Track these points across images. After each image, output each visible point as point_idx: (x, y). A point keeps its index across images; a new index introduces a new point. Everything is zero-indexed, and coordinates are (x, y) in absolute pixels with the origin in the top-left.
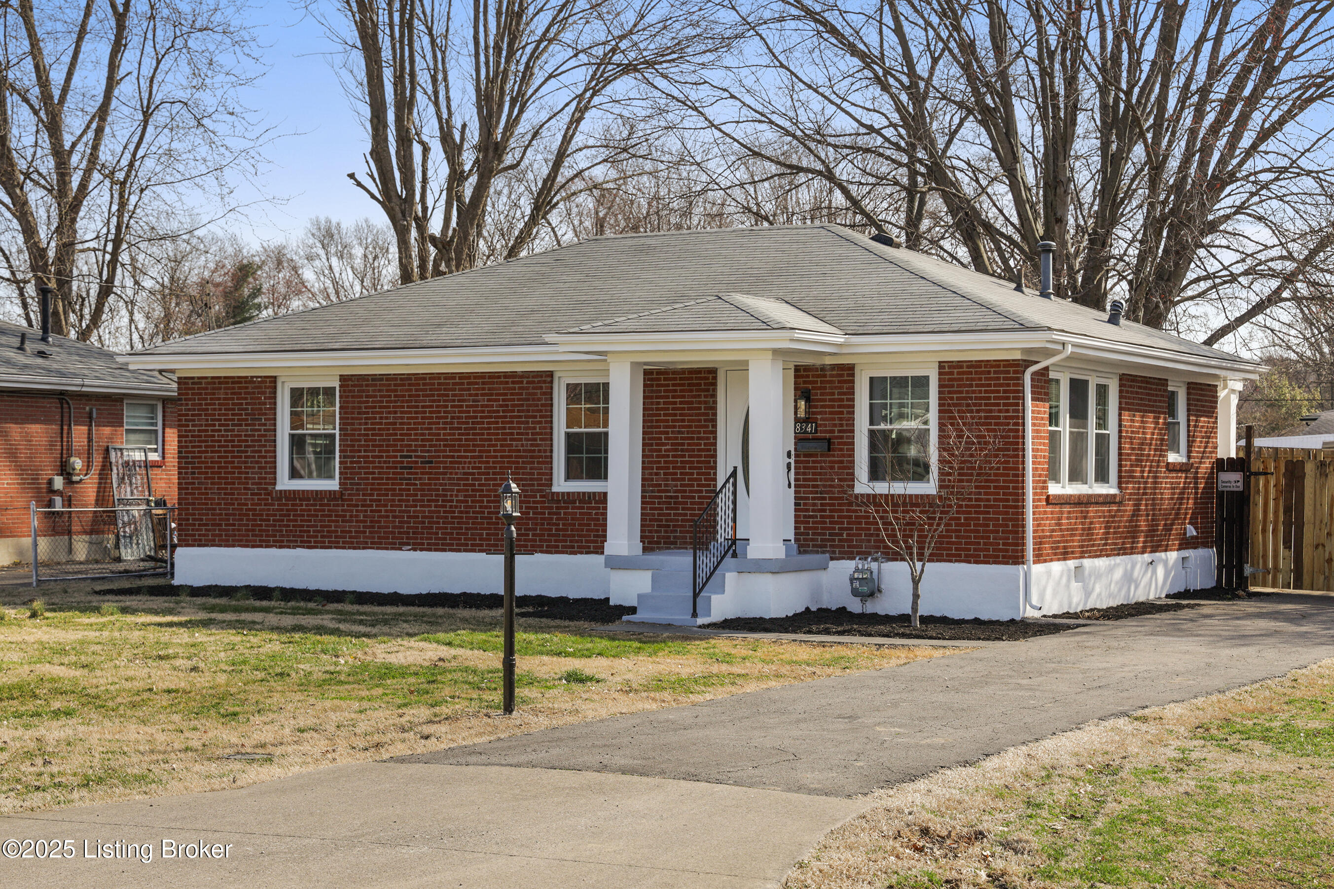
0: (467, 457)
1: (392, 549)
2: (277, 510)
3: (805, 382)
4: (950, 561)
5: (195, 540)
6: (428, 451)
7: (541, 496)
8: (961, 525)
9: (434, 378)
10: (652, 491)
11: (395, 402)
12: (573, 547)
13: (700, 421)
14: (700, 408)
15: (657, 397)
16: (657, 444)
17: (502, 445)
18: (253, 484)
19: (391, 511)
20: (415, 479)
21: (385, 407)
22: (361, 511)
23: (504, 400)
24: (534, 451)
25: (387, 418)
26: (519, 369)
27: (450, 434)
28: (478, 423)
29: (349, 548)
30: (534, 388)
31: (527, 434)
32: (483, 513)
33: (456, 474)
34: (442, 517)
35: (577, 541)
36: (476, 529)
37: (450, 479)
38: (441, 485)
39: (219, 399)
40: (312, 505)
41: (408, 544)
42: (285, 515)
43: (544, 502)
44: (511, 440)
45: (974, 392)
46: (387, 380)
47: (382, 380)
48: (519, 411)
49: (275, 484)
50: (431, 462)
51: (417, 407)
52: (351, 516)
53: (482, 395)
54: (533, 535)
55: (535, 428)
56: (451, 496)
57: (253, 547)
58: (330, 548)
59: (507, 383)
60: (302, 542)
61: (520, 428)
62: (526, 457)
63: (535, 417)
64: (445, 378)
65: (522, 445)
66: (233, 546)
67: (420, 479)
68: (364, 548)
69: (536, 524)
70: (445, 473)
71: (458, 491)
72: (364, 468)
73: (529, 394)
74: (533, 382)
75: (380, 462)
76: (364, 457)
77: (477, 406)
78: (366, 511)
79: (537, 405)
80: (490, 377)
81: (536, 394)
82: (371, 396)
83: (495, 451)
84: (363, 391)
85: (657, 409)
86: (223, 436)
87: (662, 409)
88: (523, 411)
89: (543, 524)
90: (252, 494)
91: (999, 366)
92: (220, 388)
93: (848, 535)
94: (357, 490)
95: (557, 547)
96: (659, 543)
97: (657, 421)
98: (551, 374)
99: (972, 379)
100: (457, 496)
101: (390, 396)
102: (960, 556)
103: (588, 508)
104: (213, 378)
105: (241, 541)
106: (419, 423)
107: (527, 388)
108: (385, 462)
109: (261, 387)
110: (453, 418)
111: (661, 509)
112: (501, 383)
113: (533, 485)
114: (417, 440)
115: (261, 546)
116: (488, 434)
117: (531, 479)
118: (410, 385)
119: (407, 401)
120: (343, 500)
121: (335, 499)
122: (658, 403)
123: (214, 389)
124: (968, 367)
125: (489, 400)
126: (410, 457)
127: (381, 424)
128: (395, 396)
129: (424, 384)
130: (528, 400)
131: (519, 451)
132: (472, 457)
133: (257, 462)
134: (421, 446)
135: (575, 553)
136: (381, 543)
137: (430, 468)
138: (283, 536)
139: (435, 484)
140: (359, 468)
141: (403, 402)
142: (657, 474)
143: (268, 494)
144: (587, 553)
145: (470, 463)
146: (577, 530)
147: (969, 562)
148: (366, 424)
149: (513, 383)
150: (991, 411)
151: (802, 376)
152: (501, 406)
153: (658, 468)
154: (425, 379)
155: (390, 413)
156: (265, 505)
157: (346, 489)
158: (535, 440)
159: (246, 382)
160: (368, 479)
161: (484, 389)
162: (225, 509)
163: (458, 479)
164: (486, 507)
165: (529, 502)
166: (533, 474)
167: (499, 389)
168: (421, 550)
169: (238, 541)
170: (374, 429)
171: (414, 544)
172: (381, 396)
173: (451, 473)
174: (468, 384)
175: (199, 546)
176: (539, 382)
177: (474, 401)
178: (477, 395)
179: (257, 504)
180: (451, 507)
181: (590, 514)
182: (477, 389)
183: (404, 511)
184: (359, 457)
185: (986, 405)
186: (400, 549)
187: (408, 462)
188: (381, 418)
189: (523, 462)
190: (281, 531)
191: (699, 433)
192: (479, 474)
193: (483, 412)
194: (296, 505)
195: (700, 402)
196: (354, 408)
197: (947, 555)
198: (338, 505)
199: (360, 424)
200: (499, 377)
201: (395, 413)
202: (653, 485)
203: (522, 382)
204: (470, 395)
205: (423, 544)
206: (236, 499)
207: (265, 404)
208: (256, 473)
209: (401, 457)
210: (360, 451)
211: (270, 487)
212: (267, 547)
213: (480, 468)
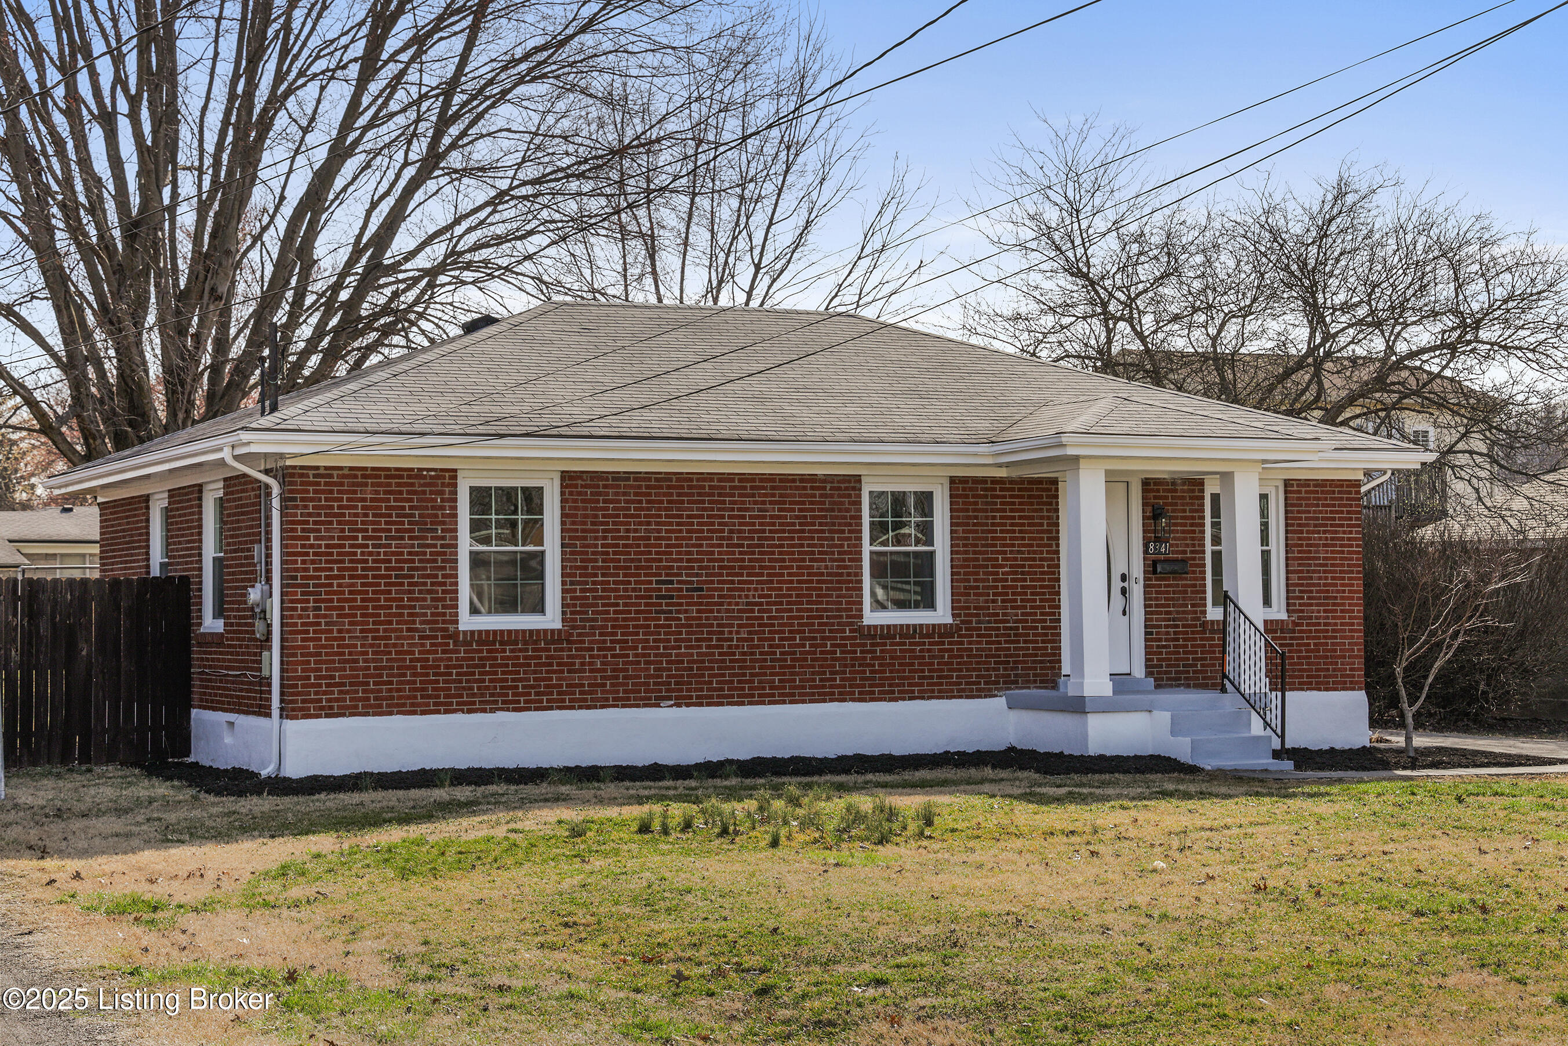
0: (751, 582)
1: (645, 706)
2: (463, 659)
3: (1155, 497)
4: (1302, 689)
5: (322, 708)
6: (697, 575)
7: (851, 631)
8: (1312, 651)
9: (704, 480)
10: (989, 622)
11: (648, 509)
12: (893, 692)
13: (1042, 539)
14: (1042, 525)
15: (992, 511)
16: (993, 566)
17: (799, 568)
18: (422, 623)
19: (644, 655)
20: (678, 612)
21: (632, 516)
22: (598, 657)
23: (800, 510)
24: (841, 574)
25: (636, 531)
26: (820, 471)
27: (727, 553)
28: (766, 539)
29: (580, 708)
30: (840, 496)
31: (833, 553)
32: (775, 653)
33: (737, 604)
34: (717, 661)
35: (898, 685)
36: (765, 674)
37: (727, 611)
38: (716, 618)
39: (364, 500)
40: (520, 650)
41: (669, 698)
42: (476, 666)
43: (855, 638)
44: (811, 560)
45: (1321, 512)
46: (636, 479)
47: (628, 479)
48: (820, 524)
49: (457, 622)
50: (701, 589)
51: (681, 516)
52: (583, 664)
53: (771, 503)
54: (842, 679)
55: (842, 546)
56: (730, 632)
57: (424, 713)
58: (551, 708)
59: (805, 488)
60: (504, 702)
61: (822, 546)
62: (831, 582)
63: (843, 532)
64: (720, 480)
65: (826, 567)
66: (391, 713)
67: (686, 611)
68: (602, 707)
69: (846, 666)
70: (721, 604)
71: (739, 626)
72: (602, 598)
73: (834, 503)
74: (839, 489)
75: (626, 590)
76: (602, 583)
77: (765, 517)
78: (605, 656)
79: (845, 517)
80: (781, 480)
81: (842, 503)
82: (611, 502)
83: (789, 574)
84: (600, 494)
85: (993, 525)
86: (370, 554)
87: (999, 524)
88: (826, 524)
89: (853, 666)
90: (421, 638)
91: (1342, 486)
92: (366, 485)
93: (1202, 665)
94: (592, 627)
95: (873, 693)
96: (998, 683)
97: (993, 538)
98: (858, 479)
99: (1319, 499)
100: (738, 633)
101: (641, 502)
102: (1311, 683)
103: (911, 644)
104: (351, 468)
105: (404, 705)
106: (683, 538)
107: (832, 496)
108: (634, 590)
109: (435, 485)
110: (731, 531)
111: (999, 643)
112: (797, 488)
113: (841, 617)
114: (681, 560)
115: (438, 712)
116: (780, 553)
117: (838, 610)
118: (669, 487)
119: (666, 509)
120: (569, 642)
121: (560, 641)
122: (994, 518)
123: (354, 484)
124: (1315, 486)
125: (780, 510)
126: (671, 582)
127: (628, 538)
128: (648, 502)
129: (690, 487)
130: (833, 510)
131: (822, 574)
132: (759, 582)
133: (429, 592)
134: (686, 568)
135: (896, 700)
136: (629, 699)
137: (699, 597)
138: (474, 695)
139: (707, 619)
140: (595, 598)
141: (659, 509)
142: (993, 601)
143: (450, 637)
144: (911, 699)
145: (756, 590)
146: (898, 671)
147: (1319, 690)
148: (605, 538)
149: (812, 488)
150: (1336, 532)
151: (1152, 491)
152: (797, 517)
153: (994, 594)
154: (691, 480)
155: (640, 524)
156: (444, 652)
157: (574, 628)
158: (844, 560)
159: (409, 477)
160: (608, 612)
161: (773, 495)
162: (374, 660)
163: (739, 611)
164: (778, 646)
165: (835, 638)
166: (841, 603)
167: (794, 496)
168: (688, 705)
169: (398, 705)
170: (617, 546)
171: (677, 697)
172: (627, 502)
173: (730, 604)
174: (752, 488)
175: (327, 716)
176: (846, 489)
177: (760, 510)
178: (764, 503)
179: (428, 652)
180: (730, 647)
181: (914, 651)
182: (765, 495)
183: (662, 655)
184: (594, 583)
185: (1332, 525)
186: (658, 706)
187: (667, 590)
188: (628, 531)
189: (828, 589)
190: (471, 688)
191: (1042, 552)
192: (768, 603)
193: (774, 524)
194: (497, 651)
195: (1042, 517)
196: (585, 516)
197: (1300, 683)
198: (562, 650)
199: (596, 538)
200: (794, 481)
201: (649, 523)
202: (989, 615)
203: (824, 488)
204: (755, 503)
205: (691, 697)
206: (395, 645)
207: (443, 508)
208: (428, 607)
209: (658, 582)
210: (596, 575)
211: (451, 627)
212: (446, 712)
213: (770, 596)
